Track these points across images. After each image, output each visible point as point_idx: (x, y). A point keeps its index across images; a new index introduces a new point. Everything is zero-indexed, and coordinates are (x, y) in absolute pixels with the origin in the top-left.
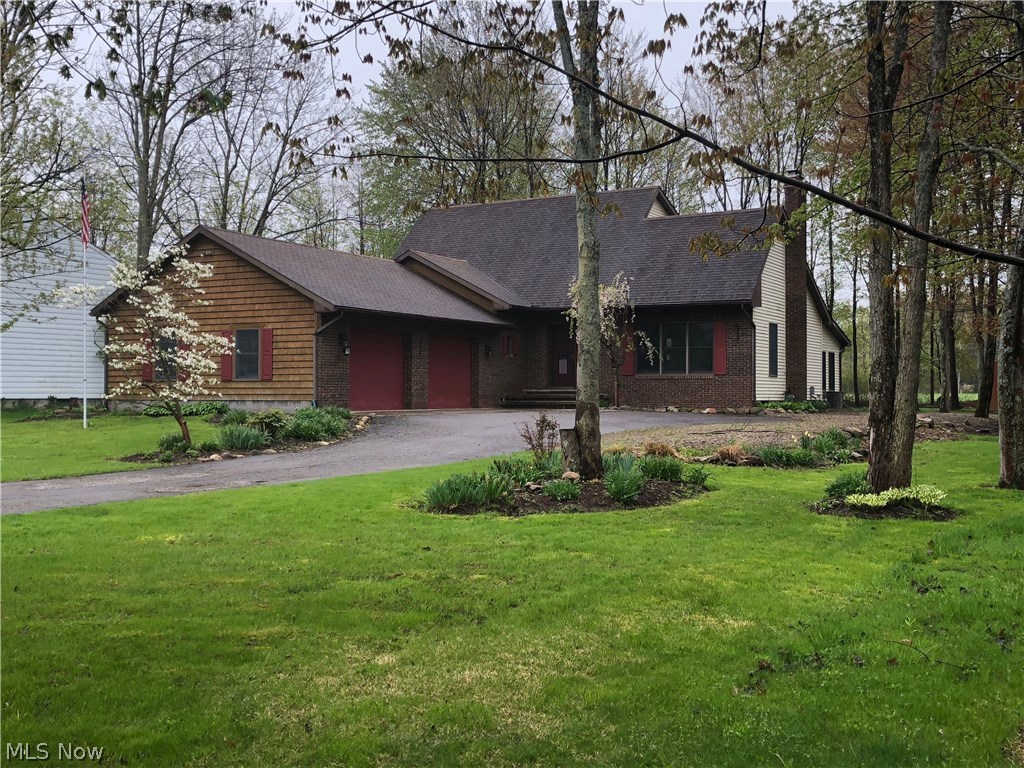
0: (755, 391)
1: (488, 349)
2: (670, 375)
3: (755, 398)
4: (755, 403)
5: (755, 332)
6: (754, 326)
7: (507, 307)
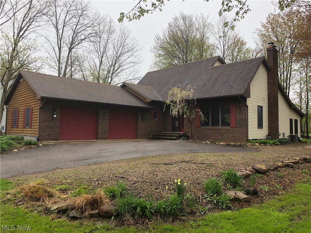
0: (248, 135)
1: (143, 117)
2: (213, 127)
3: (248, 138)
4: (248, 140)
5: (248, 109)
6: (247, 106)
7: (150, 101)
